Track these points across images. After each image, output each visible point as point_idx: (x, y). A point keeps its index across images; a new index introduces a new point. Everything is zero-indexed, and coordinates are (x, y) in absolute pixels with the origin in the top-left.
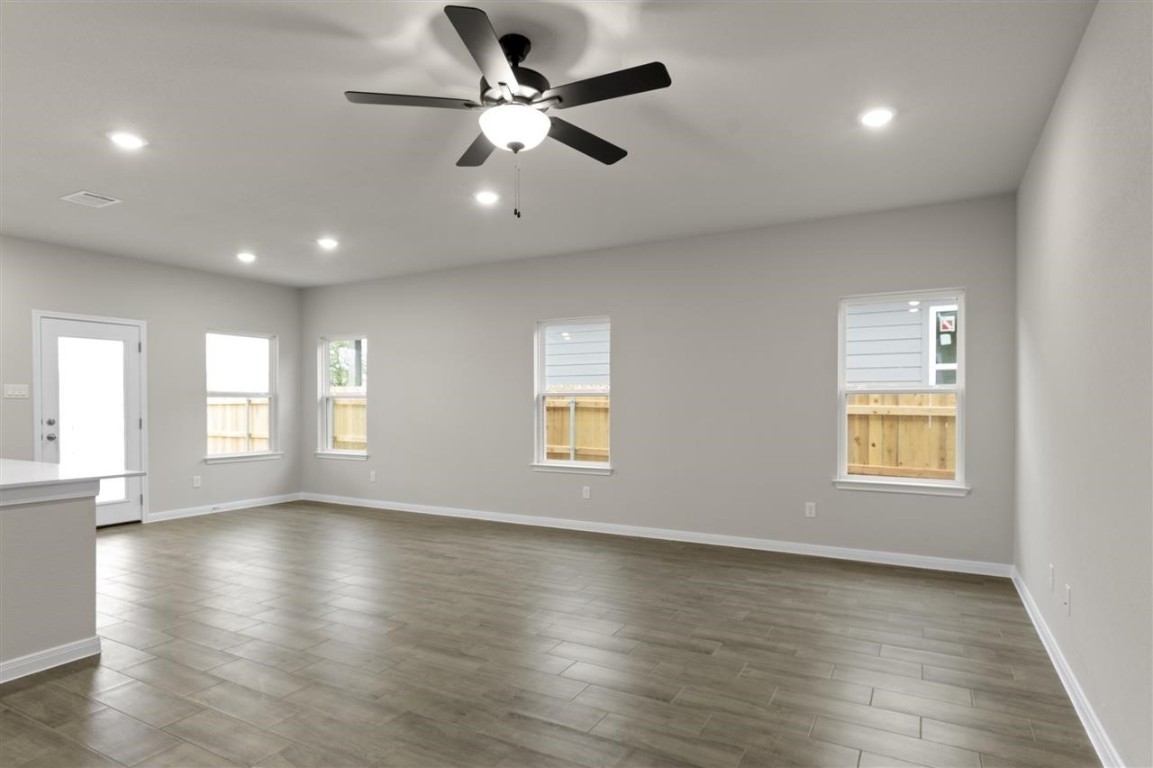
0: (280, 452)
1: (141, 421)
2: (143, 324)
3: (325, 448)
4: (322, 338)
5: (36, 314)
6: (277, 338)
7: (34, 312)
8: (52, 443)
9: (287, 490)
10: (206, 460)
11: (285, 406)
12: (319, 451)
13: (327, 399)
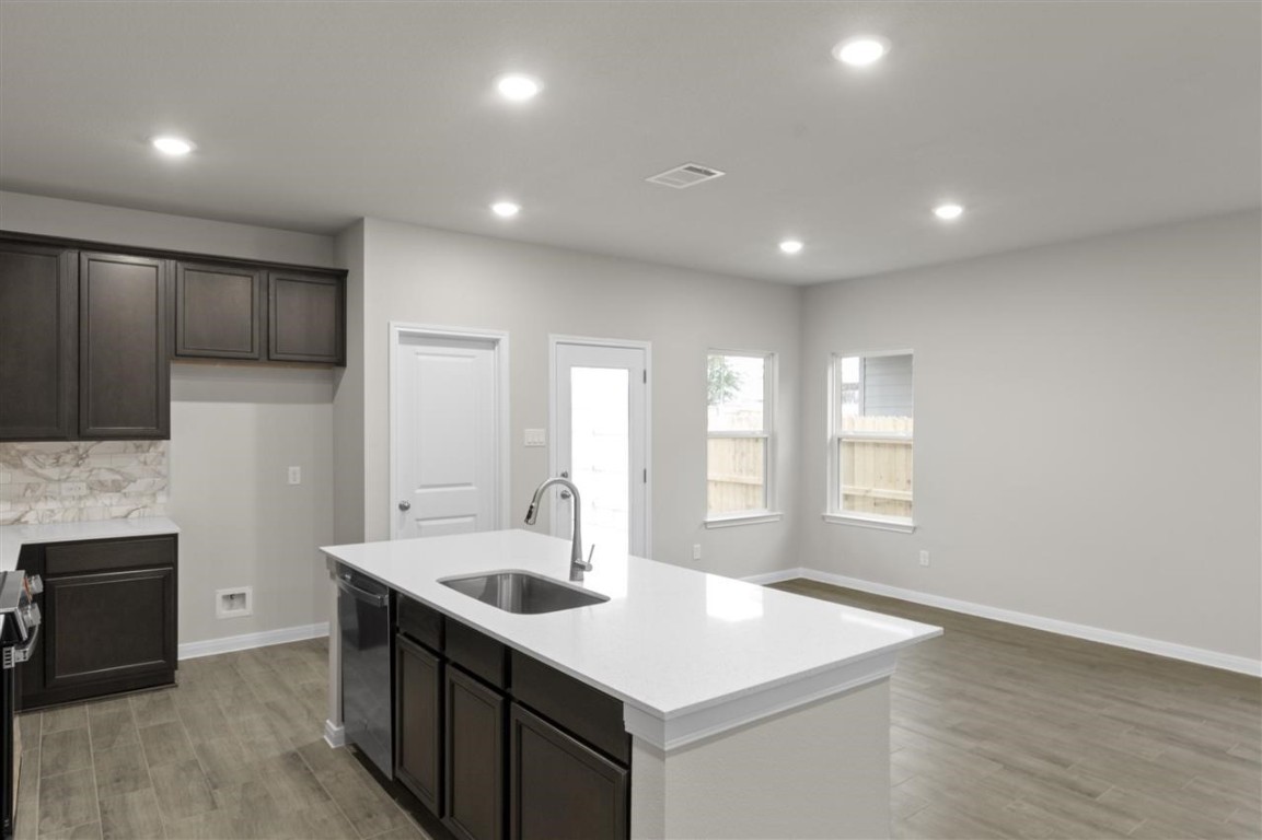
0: (779, 513)
1: (645, 472)
2: (648, 345)
3: (837, 510)
4: (833, 354)
5: (553, 338)
6: (777, 356)
7: (551, 336)
8: (564, 501)
9: (785, 565)
10: (706, 524)
11: (783, 451)
12: (828, 514)
13: (839, 440)
